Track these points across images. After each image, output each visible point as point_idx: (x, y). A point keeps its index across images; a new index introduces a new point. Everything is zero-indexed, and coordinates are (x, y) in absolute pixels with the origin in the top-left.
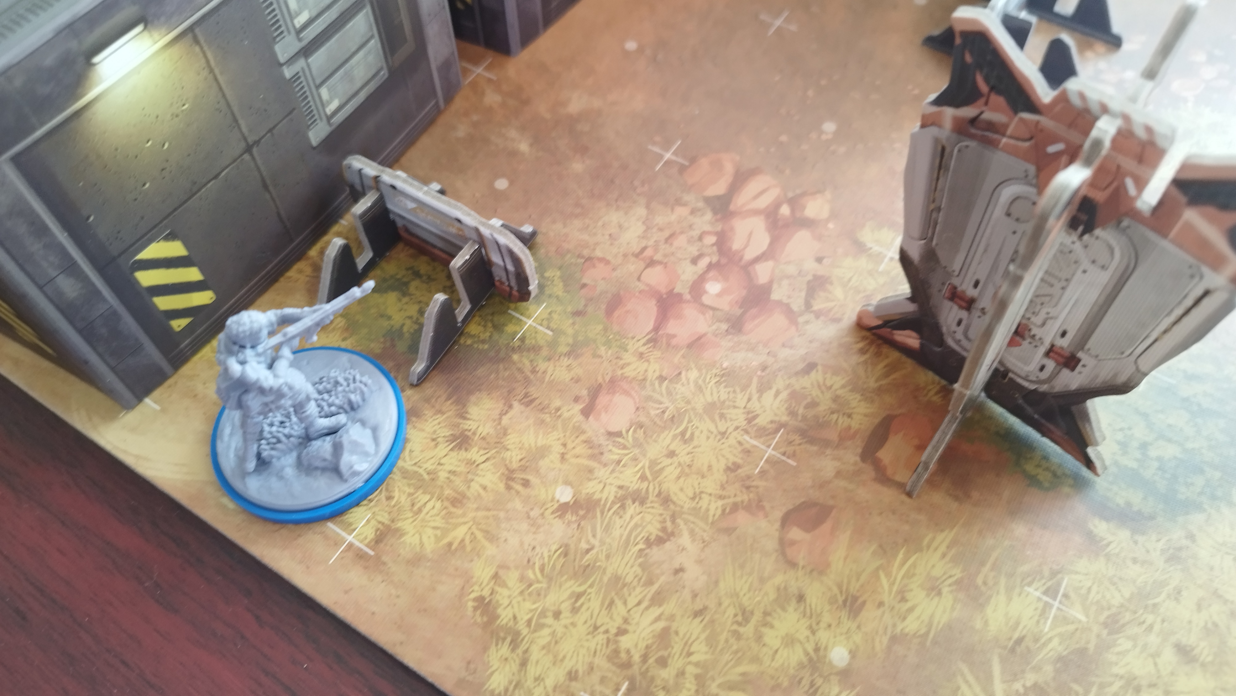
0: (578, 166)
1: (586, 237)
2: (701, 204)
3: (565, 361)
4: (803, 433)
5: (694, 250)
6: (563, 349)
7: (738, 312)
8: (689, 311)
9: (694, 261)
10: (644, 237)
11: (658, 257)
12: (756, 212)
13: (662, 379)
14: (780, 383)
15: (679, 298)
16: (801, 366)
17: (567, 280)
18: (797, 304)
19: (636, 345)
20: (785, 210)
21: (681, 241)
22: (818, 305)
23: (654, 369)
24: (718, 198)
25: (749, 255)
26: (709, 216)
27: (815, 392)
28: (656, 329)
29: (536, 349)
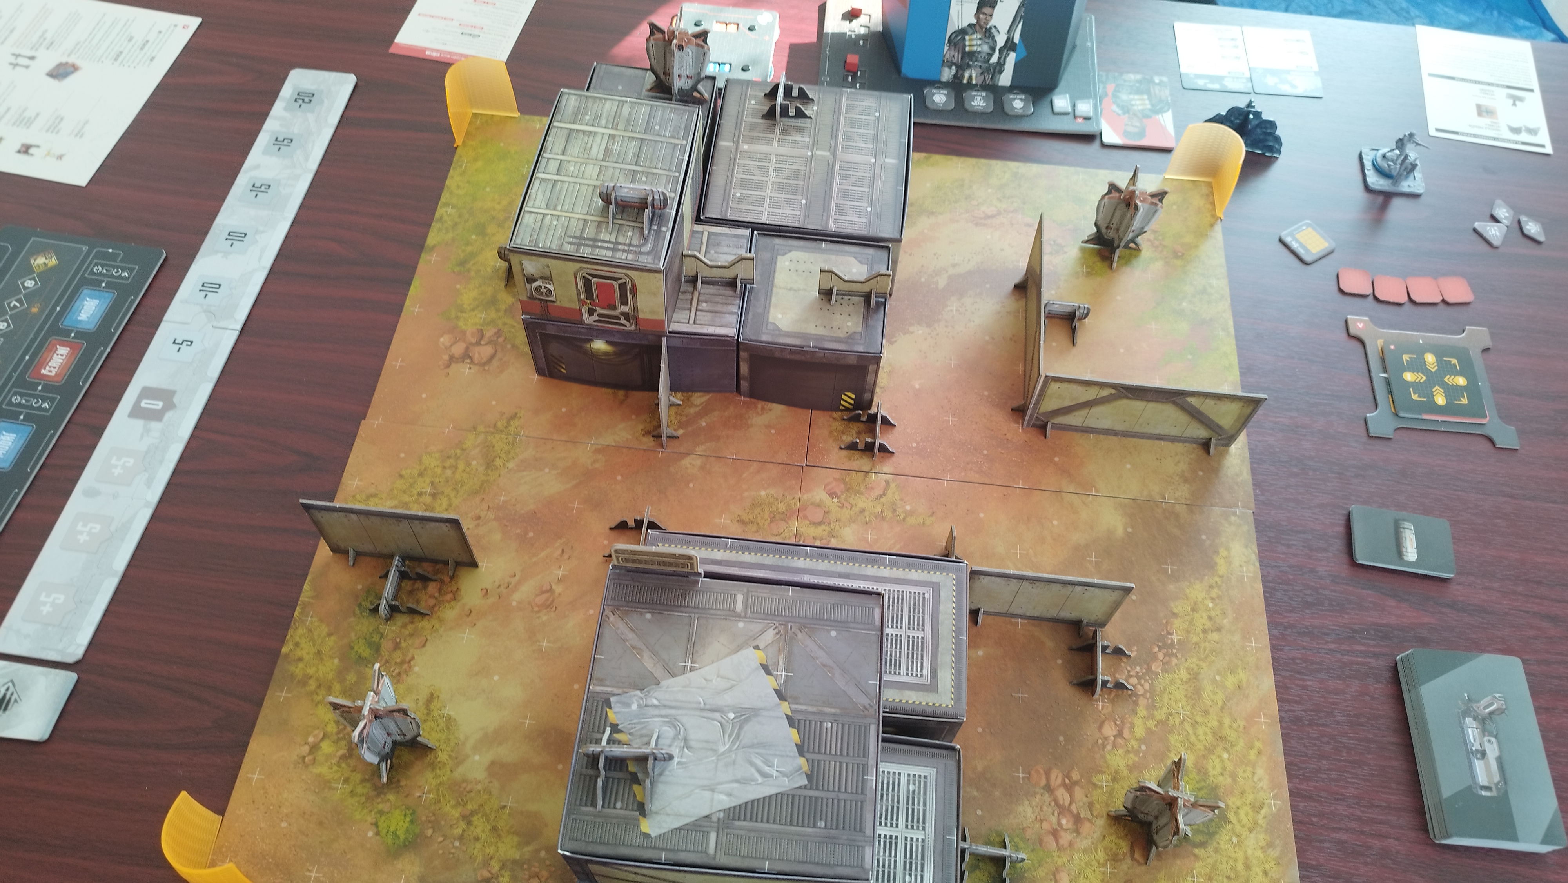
0: (997, 793)
1: (1017, 821)
2: (1042, 791)
3: (1040, 869)
4: (1114, 860)
5: (1050, 810)
6: (1037, 865)
7: (1075, 827)
8: (1062, 834)
9: (1053, 814)
10: (1034, 812)
11: (1042, 818)
12: (1059, 786)
13: (1069, 861)
14: (1100, 847)
15: (1057, 829)
16: (1102, 838)
17: (1022, 839)
18: (1090, 817)
19: (1055, 854)
20: (1067, 781)
21: (1045, 808)
22: (1095, 813)
23: (1065, 859)
24: (1046, 785)
25: (1067, 804)
26: (1047, 795)
27: (1110, 845)
28: (1057, 845)
29: (1029, 869)
